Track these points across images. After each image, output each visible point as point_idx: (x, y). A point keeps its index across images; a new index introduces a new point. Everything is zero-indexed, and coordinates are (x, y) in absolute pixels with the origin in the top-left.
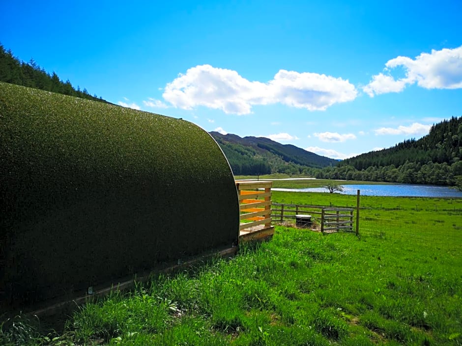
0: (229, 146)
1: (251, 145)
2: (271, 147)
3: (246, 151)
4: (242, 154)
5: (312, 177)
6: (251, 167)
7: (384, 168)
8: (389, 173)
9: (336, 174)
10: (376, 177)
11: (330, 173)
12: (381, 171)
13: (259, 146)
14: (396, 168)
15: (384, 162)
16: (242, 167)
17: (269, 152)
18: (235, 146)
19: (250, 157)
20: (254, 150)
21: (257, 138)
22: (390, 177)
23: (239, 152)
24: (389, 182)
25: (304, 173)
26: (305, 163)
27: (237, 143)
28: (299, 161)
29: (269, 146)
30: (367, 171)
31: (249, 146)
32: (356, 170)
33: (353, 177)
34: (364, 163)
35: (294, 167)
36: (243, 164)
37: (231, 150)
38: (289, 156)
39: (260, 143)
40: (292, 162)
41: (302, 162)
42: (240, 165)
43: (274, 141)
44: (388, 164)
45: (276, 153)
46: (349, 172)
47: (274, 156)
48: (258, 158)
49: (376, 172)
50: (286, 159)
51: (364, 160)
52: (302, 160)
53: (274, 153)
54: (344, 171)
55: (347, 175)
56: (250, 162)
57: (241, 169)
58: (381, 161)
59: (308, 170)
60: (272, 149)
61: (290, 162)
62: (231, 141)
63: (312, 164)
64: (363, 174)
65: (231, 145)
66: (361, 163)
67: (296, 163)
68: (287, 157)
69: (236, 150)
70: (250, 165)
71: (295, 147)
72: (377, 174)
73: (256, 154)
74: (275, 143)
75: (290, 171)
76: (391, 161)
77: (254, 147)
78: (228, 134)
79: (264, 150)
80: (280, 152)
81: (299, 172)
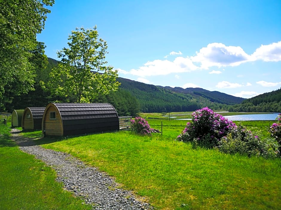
0: (175, 95)
1: (190, 93)
2: (202, 93)
3: (186, 97)
4: (183, 99)
5: (227, 111)
6: (188, 106)
7: (270, 103)
8: (273, 106)
9: (241, 108)
10: (265, 109)
11: (237, 108)
12: (267, 105)
13: (195, 93)
14: (278, 103)
15: (270, 99)
16: (182, 107)
17: (201, 97)
18: (179, 94)
19: (188, 100)
20: (191, 96)
21: (194, 89)
22: (273, 109)
23: (181, 98)
24: (272, 112)
25: (223, 109)
26: (225, 102)
27: (180, 92)
28: (221, 101)
29: (201, 93)
30: (260, 106)
31: (188, 94)
32: (253, 105)
33: (251, 110)
34: (258, 101)
35: (216, 105)
36: (183, 105)
37: (176, 97)
38: (214, 98)
39: (195, 91)
40: (216, 102)
41: (223, 102)
42: (181, 106)
43: (205, 90)
44: (273, 101)
45: (205, 97)
46: (249, 107)
47: (204, 99)
48: (194, 100)
49: (265, 106)
50: (212, 100)
51: (259, 99)
52: (223, 101)
53: (204, 97)
54: (246, 107)
55: (247, 109)
56: (187, 104)
57: (181, 108)
58: (269, 99)
59: (225, 107)
60: (203, 95)
61: (215, 102)
62: (177, 91)
63: (230, 102)
64: (257, 108)
65: (176, 94)
66: (256, 101)
67: (219, 102)
68: (213, 99)
69: (179, 97)
70: (187, 105)
71: (219, 92)
72: (265, 107)
73: (193, 98)
74: (206, 91)
75: (213, 108)
76: (275, 99)
77: (191, 94)
78: (176, 87)
79: (198, 95)
80: (208, 96)
81: (219, 108)
